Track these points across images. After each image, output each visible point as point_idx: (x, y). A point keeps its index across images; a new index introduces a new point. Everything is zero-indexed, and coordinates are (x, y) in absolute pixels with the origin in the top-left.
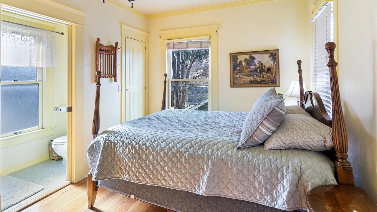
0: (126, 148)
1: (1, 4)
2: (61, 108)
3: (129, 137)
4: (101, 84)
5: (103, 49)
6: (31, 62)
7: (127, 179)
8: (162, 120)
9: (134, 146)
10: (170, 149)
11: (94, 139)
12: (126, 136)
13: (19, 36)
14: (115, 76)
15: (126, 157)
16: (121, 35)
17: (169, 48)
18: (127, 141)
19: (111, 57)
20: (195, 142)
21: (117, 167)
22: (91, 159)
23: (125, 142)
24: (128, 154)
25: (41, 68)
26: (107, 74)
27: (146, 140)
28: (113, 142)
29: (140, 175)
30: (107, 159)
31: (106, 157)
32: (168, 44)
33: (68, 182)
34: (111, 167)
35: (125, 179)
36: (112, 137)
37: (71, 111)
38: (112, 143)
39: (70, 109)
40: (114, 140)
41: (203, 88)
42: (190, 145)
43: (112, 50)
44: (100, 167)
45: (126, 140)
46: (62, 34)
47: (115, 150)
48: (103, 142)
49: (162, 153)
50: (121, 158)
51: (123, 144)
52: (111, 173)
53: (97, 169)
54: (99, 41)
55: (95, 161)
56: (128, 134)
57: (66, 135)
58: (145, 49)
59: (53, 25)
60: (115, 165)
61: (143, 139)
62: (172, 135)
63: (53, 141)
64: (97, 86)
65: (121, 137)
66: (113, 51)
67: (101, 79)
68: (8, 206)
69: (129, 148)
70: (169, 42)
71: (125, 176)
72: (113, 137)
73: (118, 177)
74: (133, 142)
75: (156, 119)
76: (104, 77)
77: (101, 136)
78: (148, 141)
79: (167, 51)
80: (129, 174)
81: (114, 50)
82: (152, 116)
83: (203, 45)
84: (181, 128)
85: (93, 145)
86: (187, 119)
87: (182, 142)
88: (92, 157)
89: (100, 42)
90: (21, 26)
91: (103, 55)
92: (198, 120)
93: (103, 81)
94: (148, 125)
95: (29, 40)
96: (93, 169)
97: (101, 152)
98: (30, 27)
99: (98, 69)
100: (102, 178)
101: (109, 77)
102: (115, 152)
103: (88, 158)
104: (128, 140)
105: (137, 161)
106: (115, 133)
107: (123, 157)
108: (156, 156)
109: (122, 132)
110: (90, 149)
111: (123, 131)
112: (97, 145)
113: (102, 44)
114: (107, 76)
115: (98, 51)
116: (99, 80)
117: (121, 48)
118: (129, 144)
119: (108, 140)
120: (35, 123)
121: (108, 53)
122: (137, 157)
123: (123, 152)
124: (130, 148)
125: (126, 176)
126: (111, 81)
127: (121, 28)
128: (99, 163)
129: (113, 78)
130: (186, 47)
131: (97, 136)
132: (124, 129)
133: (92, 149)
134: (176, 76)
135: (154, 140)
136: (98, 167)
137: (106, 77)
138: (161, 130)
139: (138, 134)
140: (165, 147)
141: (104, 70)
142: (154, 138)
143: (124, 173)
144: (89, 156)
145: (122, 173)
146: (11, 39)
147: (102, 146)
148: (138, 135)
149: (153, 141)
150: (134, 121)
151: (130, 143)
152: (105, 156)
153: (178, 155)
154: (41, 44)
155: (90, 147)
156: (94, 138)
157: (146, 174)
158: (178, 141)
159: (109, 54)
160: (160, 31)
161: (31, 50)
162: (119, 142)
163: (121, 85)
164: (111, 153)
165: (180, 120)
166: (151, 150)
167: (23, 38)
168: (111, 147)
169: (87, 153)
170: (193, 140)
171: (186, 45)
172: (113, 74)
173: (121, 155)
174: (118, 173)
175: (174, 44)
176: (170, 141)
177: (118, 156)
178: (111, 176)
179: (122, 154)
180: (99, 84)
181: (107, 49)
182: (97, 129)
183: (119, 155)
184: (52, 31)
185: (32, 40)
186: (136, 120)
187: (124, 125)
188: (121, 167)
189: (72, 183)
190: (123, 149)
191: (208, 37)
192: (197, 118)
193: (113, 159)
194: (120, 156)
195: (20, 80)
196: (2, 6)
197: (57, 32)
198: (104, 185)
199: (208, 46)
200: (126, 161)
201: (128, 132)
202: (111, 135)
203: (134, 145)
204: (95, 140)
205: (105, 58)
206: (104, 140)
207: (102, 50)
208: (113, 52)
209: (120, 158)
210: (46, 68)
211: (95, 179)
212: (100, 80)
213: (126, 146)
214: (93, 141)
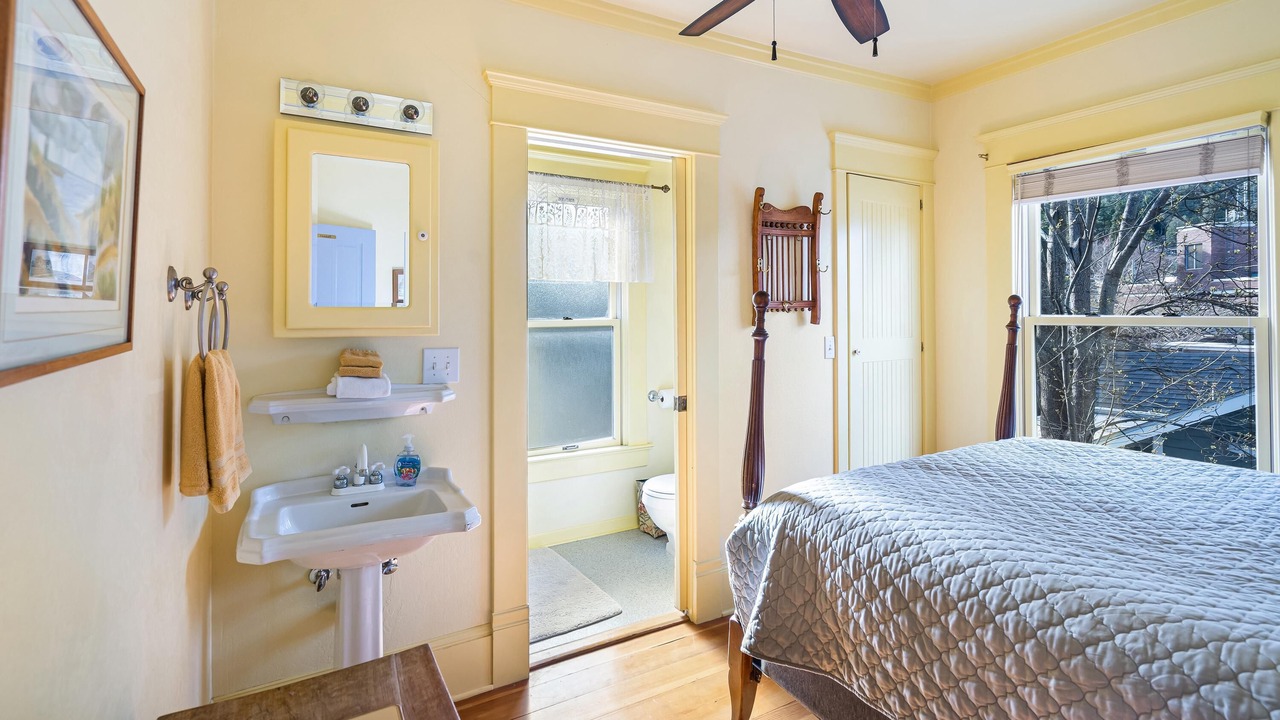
0: (858, 576)
1: (529, 129)
2: (663, 393)
3: (871, 539)
4: (770, 335)
5: (776, 218)
6: (595, 274)
7: (864, 694)
8: (1007, 485)
9: (892, 580)
10: (1078, 647)
11: (748, 513)
12: (858, 530)
13: (571, 207)
14: (813, 305)
15: (858, 610)
16: (833, 169)
17: (1025, 195)
18: (863, 551)
19: (798, 244)
20: (1241, 652)
21: (825, 636)
22: (737, 576)
23: (854, 552)
24: (864, 602)
25: (619, 286)
26: (786, 299)
27: (944, 566)
28: (810, 539)
29: (919, 704)
30: (787, 593)
31: (785, 587)
32: (1019, 180)
33: (679, 615)
34: (804, 628)
35: (857, 693)
36: (806, 523)
37: (685, 409)
38: (806, 543)
39: (682, 404)
40: (812, 535)
41: (1180, 350)
42: (1206, 661)
43: (804, 222)
44: (767, 614)
45: (858, 546)
46: (665, 189)
47: (817, 571)
48: (776, 531)
49: (1028, 647)
50: (840, 609)
51: (846, 556)
52: (805, 650)
53: (757, 617)
54: (762, 196)
55: (751, 585)
56: (864, 524)
57: (673, 472)
58: (921, 207)
59: (643, 168)
60: (818, 626)
61: (928, 559)
62: (1082, 579)
63: (644, 481)
64: (756, 341)
65: (840, 529)
66: (806, 225)
67: (768, 315)
68: (546, 633)
69: (870, 580)
70: (1026, 172)
71: (854, 680)
72: (808, 520)
73: (829, 673)
74: (886, 561)
75: (980, 478)
76: (777, 310)
77: (769, 507)
78: (954, 574)
79: (1014, 208)
80: (872, 681)
81: (811, 220)
82: (959, 462)
83: (1219, 159)
84: (1118, 546)
85: (744, 530)
86: (1144, 499)
87: (1150, 628)
88: (740, 570)
89: (766, 199)
90: (574, 180)
91: (775, 238)
92: (1217, 516)
93: (774, 321)
94: (947, 497)
95: (592, 214)
96: (745, 610)
97: (768, 562)
98: (593, 180)
99: (760, 285)
100: (773, 656)
101: (793, 310)
102: (817, 579)
103: (730, 569)
104: (866, 547)
105: (903, 642)
106: (816, 509)
107: (846, 607)
108: (996, 650)
109: (841, 509)
110: (737, 544)
111: (845, 506)
112: (756, 536)
113: (770, 206)
114: (786, 306)
115: (760, 227)
116: (761, 320)
117: (834, 212)
118: (871, 565)
119: (793, 528)
120: (606, 430)
121: (790, 232)
122: (903, 623)
123: (846, 589)
124: (876, 582)
125: (858, 679)
126: (801, 321)
127: (832, 144)
128: (764, 601)
129: (808, 314)
130: (1115, 180)
131: (755, 506)
132: (850, 499)
133: (743, 544)
134: (1052, 302)
135: (985, 579)
136: (760, 612)
137: (783, 310)
138: (1013, 536)
139: (907, 533)
140: (1046, 625)
141: (779, 286)
142: (980, 570)
143: (850, 665)
144: (733, 563)
145: (845, 665)
146: (556, 216)
147: (772, 546)
148: (909, 538)
149: (977, 582)
150: (886, 471)
151: (874, 563)
152: (783, 582)
153: (1126, 688)
154: (618, 222)
155: (735, 537)
156: (747, 508)
157: (946, 712)
158: (1120, 618)
159: (795, 233)
160: (984, 132)
161: (594, 241)
162: (831, 545)
163: (835, 335)
164: (803, 576)
165: (1106, 499)
166: (971, 620)
167: (579, 211)
168: (804, 558)
169: (727, 552)
170: (1225, 639)
171: (1114, 172)
172: (805, 298)
173: (841, 596)
174: (830, 660)
175: (1049, 174)
176: (1075, 608)
177: (826, 597)
178: (804, 659)
179: (844, 594)
180: (761, 334)
181: (786, 218)
182: (755, 480)
183: (831, 592)
184: (640, 186)
185: (597, 213)
186: (890, 467)
187: (847, 482)
188: (840, 641)
189: (687, 620)
190: (845, 575)
191: (1257, 118)
192: (1208, 504)
193: (810, 602)
194: (837, 599)
195: (576, 317)
196: (530, 134)
197: (653, 187)
198: (781, 677)
199: (1257, 161)
200: (857, 624)
201: (867, 516)
202: (801, 512)
203: (892, 572)
204: (750, 517)
205: (780, 246)
206: (778, 527)
207: (771, 223)
208: (805, 228)
209: (837, 608)
210: (630, 284)
211: (750, 648)
212: (763, 320)
213: (860, 570)
214: (744, 520)
